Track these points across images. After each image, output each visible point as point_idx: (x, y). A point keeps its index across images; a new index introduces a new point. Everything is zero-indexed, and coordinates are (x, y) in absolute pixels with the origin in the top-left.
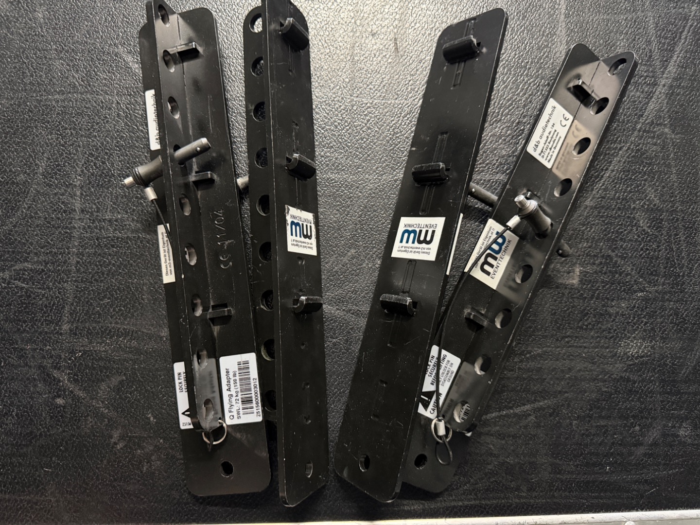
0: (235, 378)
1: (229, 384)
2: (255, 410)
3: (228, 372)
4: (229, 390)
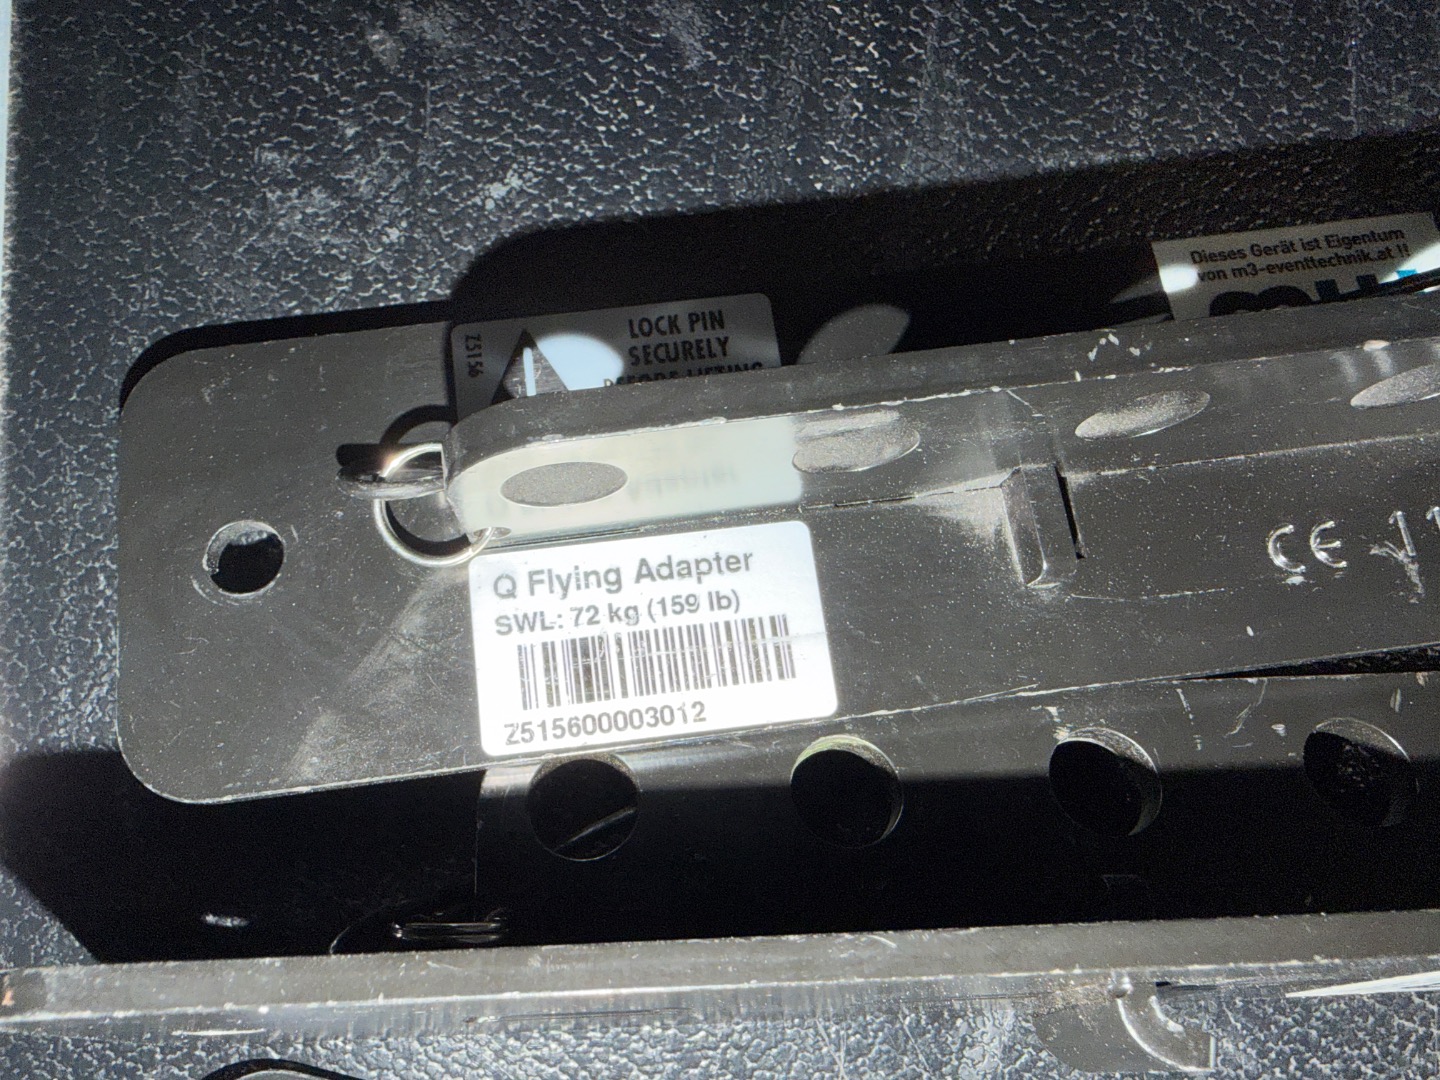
0: (704, 602)
1: (673, 569)
2: (542, 712)
3: (733, 564)
4: (645, 571)
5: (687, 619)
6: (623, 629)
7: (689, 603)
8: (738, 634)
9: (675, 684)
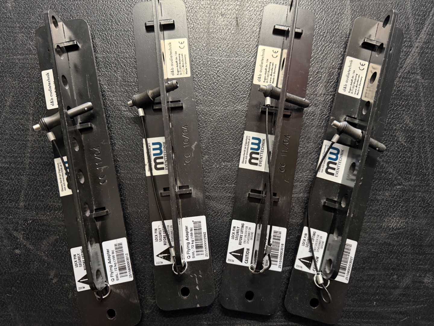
0: (113, 255)
1: (109, 259)
2: (128, 274)
3: (108, 251)
4: (110, 262)
5: (115, 257)
6: (117, 265)
7: (113, 256)
8: (117, 250)
9: (124, 257)
